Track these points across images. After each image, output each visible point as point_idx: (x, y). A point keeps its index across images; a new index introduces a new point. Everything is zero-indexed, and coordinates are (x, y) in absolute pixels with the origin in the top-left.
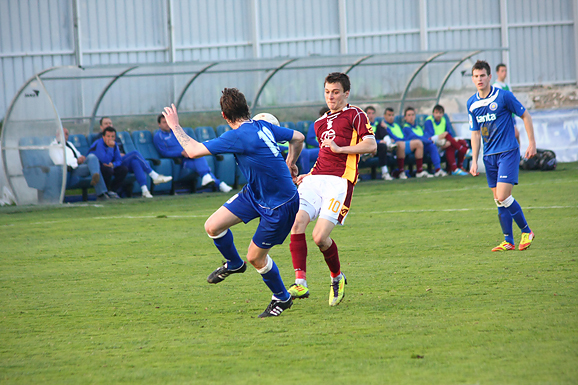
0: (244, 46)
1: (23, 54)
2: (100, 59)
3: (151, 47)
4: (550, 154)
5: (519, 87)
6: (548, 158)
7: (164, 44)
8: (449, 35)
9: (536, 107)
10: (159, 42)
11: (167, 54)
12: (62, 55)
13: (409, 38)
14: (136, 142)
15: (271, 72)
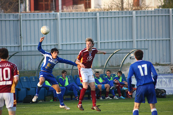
3: (13, 45)
4: (163, 91)
5: (167, 64)
6: (163, 93)
7: (19, 44)
8: (146, 42)
9: (172, 72)
10: (16, 43)
11: (20, 47)
13: (128, 43)
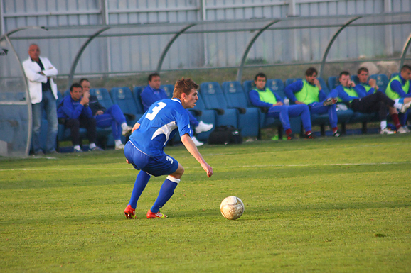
0: (281, 6)
1: (48, 13)
2: (128, 18)
3: (181, 7)
7: (196, 4)
10: (191, 2)
11: (199, 13)
12: (88, 15)
14: (114, 97)
15: (256, 32)
